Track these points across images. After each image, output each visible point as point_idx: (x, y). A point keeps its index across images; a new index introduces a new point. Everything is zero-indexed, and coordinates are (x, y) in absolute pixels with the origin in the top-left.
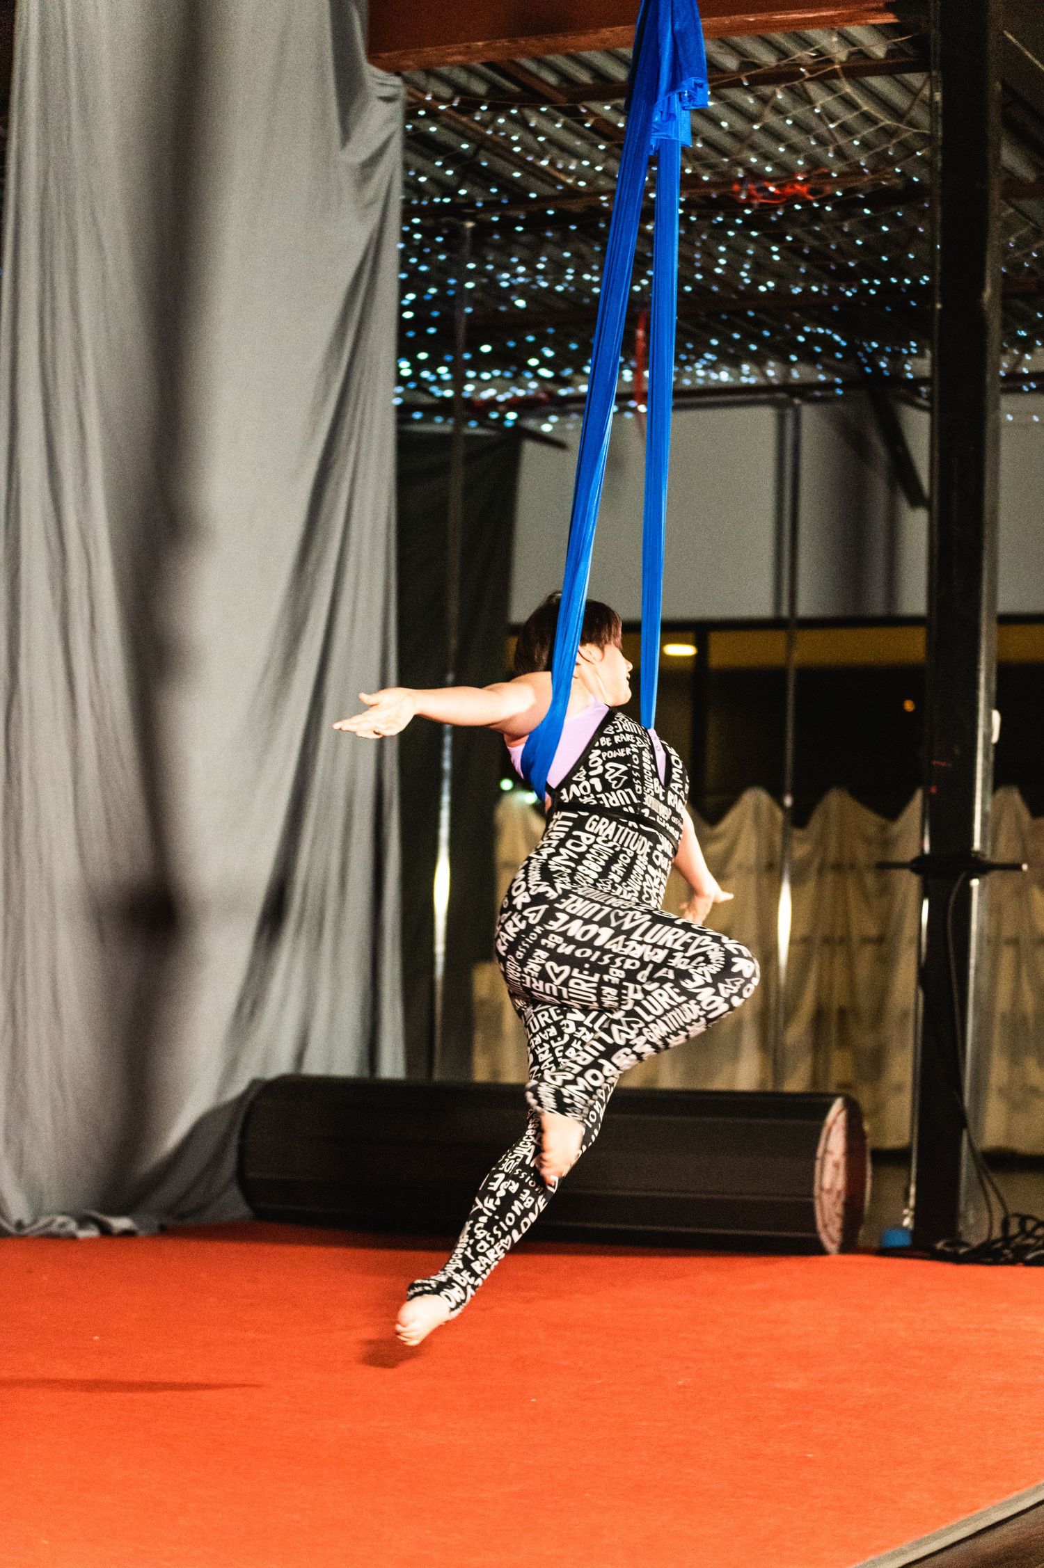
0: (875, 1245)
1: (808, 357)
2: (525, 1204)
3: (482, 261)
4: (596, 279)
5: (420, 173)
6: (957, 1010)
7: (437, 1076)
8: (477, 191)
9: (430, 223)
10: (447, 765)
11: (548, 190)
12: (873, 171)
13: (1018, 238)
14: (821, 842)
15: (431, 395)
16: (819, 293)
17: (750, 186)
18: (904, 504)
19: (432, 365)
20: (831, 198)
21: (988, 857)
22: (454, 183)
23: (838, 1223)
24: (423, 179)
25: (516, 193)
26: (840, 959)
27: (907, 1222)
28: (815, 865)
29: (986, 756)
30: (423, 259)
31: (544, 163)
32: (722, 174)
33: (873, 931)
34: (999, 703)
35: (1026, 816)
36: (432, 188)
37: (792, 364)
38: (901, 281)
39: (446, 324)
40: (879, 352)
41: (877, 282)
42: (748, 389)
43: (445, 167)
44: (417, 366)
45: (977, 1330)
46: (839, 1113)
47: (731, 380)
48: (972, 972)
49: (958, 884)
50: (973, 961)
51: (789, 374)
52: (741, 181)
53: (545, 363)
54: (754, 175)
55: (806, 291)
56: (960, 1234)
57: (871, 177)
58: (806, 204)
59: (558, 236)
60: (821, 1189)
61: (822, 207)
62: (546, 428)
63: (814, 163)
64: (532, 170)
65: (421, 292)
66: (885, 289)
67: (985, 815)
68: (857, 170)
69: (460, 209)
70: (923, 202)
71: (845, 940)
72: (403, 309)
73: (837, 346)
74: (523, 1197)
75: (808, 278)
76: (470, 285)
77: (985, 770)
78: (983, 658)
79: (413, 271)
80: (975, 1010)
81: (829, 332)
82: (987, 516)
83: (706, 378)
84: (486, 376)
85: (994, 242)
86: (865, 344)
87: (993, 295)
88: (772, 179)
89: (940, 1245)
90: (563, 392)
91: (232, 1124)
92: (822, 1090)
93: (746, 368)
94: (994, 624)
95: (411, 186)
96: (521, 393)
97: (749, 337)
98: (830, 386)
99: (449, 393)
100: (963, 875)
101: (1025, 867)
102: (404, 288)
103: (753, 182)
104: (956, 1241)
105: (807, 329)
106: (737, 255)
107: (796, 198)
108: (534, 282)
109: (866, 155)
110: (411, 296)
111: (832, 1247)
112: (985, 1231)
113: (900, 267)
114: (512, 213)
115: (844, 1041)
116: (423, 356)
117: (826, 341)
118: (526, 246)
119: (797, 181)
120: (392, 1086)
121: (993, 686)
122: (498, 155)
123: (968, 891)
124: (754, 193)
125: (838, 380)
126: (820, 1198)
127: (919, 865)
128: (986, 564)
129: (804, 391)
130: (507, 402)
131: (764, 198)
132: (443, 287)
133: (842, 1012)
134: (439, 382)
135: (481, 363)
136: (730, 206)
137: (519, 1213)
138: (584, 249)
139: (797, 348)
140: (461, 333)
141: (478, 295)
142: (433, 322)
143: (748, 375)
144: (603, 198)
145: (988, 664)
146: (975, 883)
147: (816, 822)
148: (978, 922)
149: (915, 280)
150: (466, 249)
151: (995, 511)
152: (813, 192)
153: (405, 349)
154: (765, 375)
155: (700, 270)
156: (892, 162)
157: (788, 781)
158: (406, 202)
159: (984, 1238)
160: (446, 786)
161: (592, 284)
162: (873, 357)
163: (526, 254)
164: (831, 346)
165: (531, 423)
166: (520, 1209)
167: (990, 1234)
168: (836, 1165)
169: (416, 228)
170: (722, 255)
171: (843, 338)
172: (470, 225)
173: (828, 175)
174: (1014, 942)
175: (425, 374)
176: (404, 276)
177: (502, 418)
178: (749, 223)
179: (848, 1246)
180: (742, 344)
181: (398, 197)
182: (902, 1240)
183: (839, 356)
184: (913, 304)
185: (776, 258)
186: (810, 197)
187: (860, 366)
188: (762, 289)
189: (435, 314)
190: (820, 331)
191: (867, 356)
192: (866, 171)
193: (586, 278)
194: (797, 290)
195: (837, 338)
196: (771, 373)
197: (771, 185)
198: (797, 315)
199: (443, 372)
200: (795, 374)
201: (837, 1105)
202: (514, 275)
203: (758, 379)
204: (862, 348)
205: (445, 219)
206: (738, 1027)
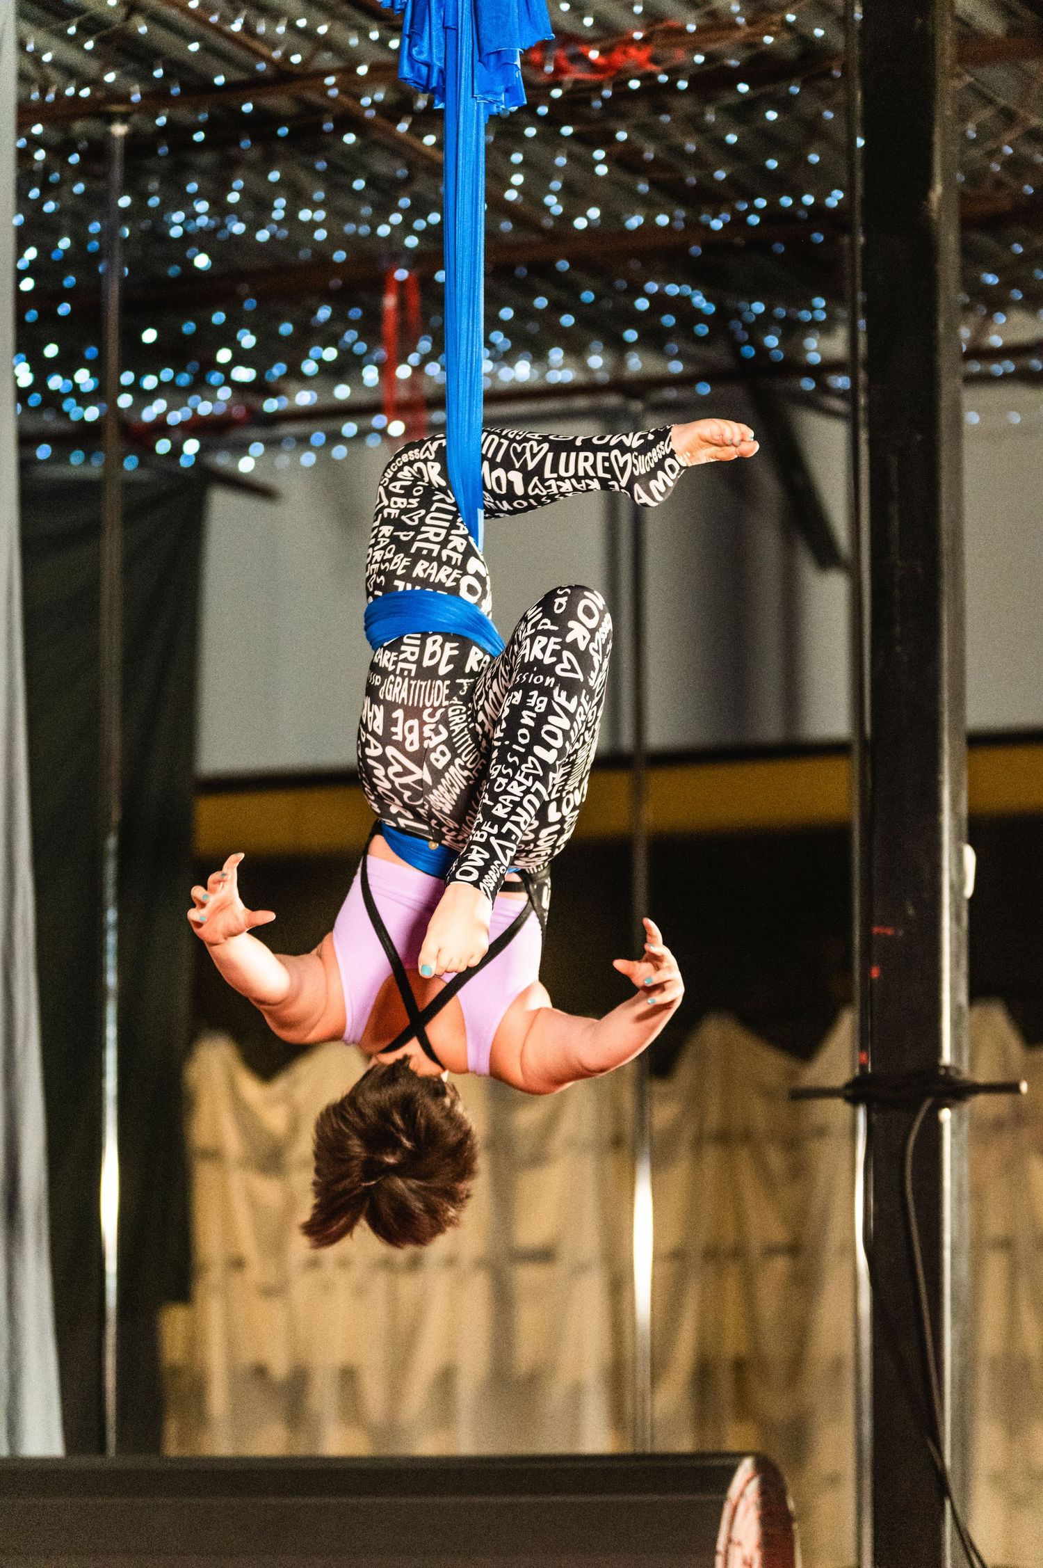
1: (654, 340)
2: (536, 709)
3: (140, 194)
4: (320, 215)
5: (43, 47)
9: (57, 131)
10: (111, 979)
11: (242, 72)
12: (751, 21)
13: (978, 126)
14: (695, 1101)
15: (66, 416)
16: (669, 227)
17: (557, 53)
18: (808, 566)
19: (65, 366)
20: (687, 68)
21: (966, 1073)
22: (95, 61)
24: (47, 58)
25: (193, 77)
26: (732, 1285)
28: (688, 1134)
29: (956, 918)
30: (48, 190)
31: (237, 26)
33: (778, 1234)
34: (974, 834)
35: (1015, 1046)
36: (61, 73)
37: (627, 347)
38: (798, 201)
39: (85, 297)
40: (764, 323)
41: (761, 204)
42: (558, 391)
43: (80, 36)
44: (41, 368)
46: (748, 1482)
47: (536, 377)
48: (947, 1254)
49: (922, 1116)
50: (948, 1236)
51: (621, 363)
52: (543, 45)
53: (241, 358)
54: (568, 34)
55: (650, 224)
57: (748, 30)
58: (649, 78)
59: (260, 146)
61: (673, 82)
62: (246, 465)
63: (657, 12)
64: (217, 39)
65: (46, 246)
66: (772, 215)
67: (957, 1010)
68: (725, 21)
69: (107, 104)
70: (830, 69)
71: (738, 1253)
72: (20, 275)
73: (698, 316)
74: (532, 702)
75: (649, 205)
76: (123, 233)
77: (955, 938)
79: (34, 212)
81: (687, 290)
83: (495, 376)
84: (150, 382)
86: (743, 305)
87: (946, 193)
88: (592, 39)
90: (271, 405)
92: (718, 1449)
93: (556, 355)
95: (29, 70)
96: (205, 408)
97: (560, 305)
98: (688, 379)
99: (92, 414)
100: (928, 1103)
101: (1024, 1087)
102: (22, 239)
103: (565, 45)
105: (652, 287)
106: (538, 172)
107: (633, 70)
108: (224, 225)
110: (31, 253)
113: (796, 178)
114: (188, 111)
115: (744, 1408)
116: (51, 351)
117: (681, 306)
119: (632, 41)
121: (963, 809)
123: (934, 1128)
124: (564, 63)
127: (855, 1092)
129: (646, 391)
130: (182, 425)
131: (583, 70)
132: (81, 236)
133: (740, 1366)
134: (78, 395)
135: (144, 360)
136: (529, 87)
137: (532, 723)
139: (636, 319)
140: (110, 311)
142: (65, 295)
143: (559, 368)
144: (330, 81)
145: (953, 772)
146: (946, 1115)
147: (685, 1072)
148: (953, 1177)
149: (821, 197)
150: (117, 173)
152: (654, 60)
153: (25, 342)
154: (586, 369)
158: (19, 99)
161: (313, 225)
162: (757, 329)
163: (210, 178)
164: (688, 315)
165: (222, 460)
166: (531, 718)
168: (747, 1564)
169: (37, 142)
170: (517, 168)
171: (708, 298)
172: (121, 130)
173: (681, 30)
174: (1006, 1244)
175: (56, 382)
176: (21, 220)
177: (177, 451)
178: (560, 113)
180: (551, 316)
181: (10, 87)
183: (702, 330)
184: (818, 237)
185: (602, 170)
186: (652, 68)
187: (736, 346)
188: (580, 223)
189: (70, 281)
190: (673, 289)
191: (747, 327)
192: (741, 20)
193: (305, 215)
194: (635, 222)
195: (699, 301)
196: (596, 361)
197: (593, 49)
198: (635, 265)
199: (83, 377)
200: (635, 363)
201: (746, 1468)
202: (193, 216)
203: (575, 374)
204: (738, 314)
205: (78, 126)
206: (576, 1393)
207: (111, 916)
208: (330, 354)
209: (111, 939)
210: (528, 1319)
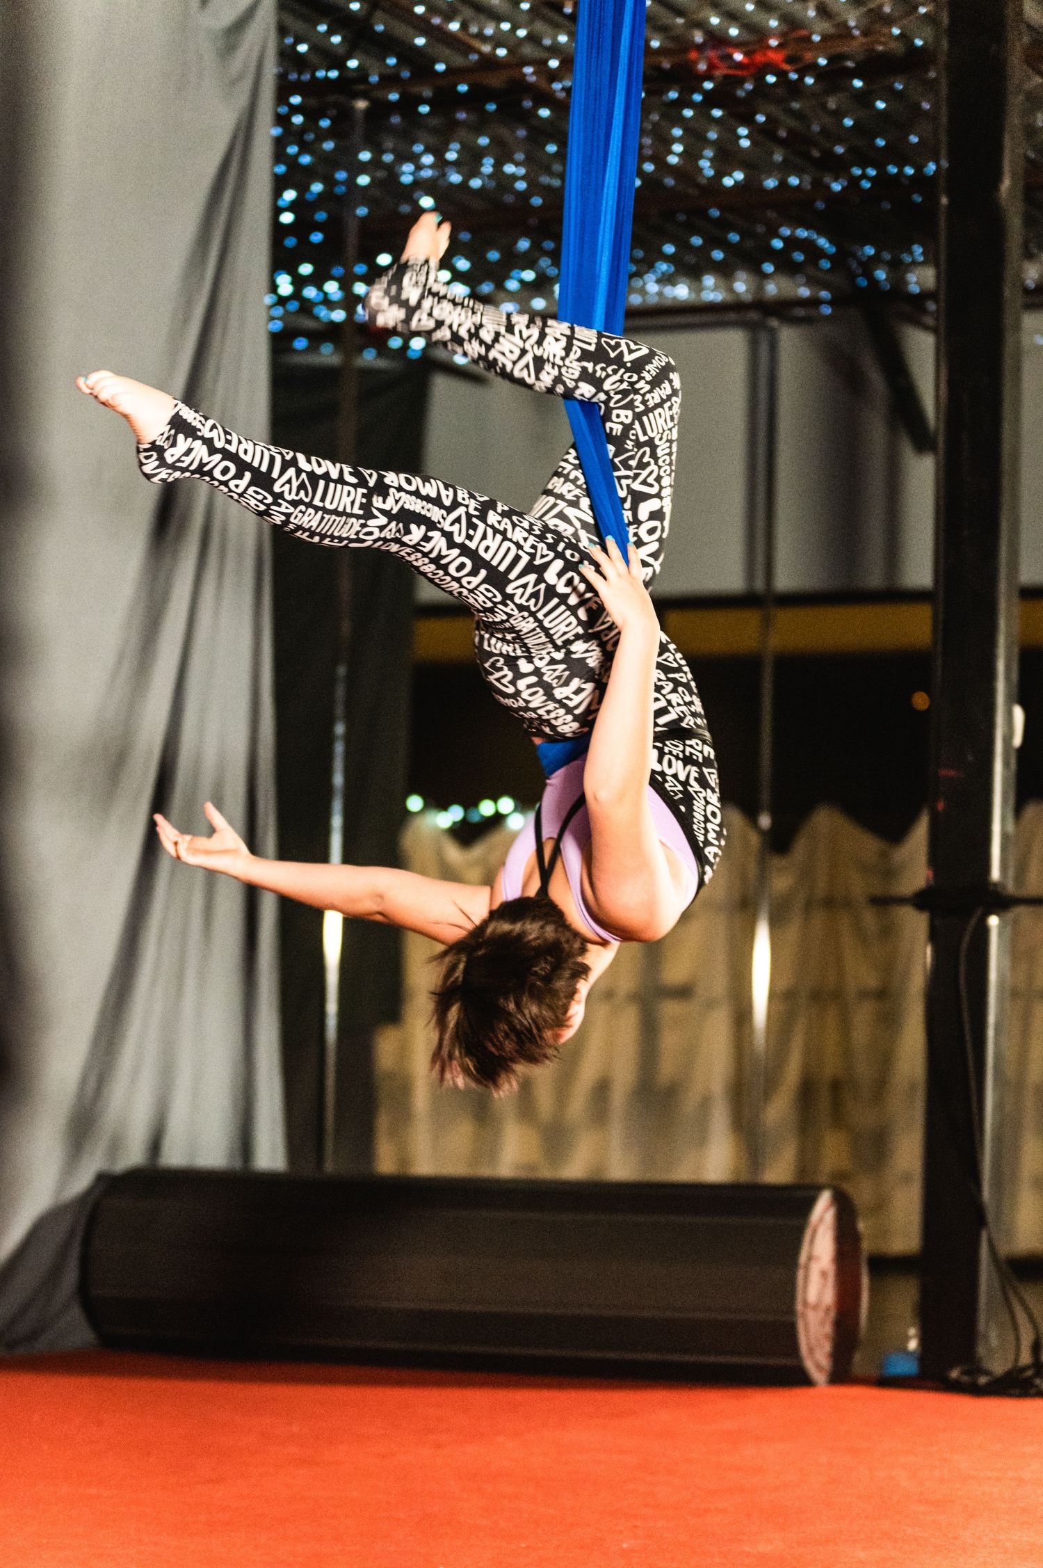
0: (873, 1372)
1: (786, 266)
3: (378, 151)
4: (520, 170)
5: (298, 40)
6: (973, 1084)
7: (329, 1167)
8: (369, 62)
9: (313, 102)
10: (338, 779)
11: (459, 61)
12: (865, 33)
14: (806, 874)
15: (317, 318)
16: (798, 186)
17: (711, 53)
18: (907, 451)
19: (318, 279)
20: (812, 68)
21: (1012, 888)
22: (341, 51)
23: (827, 1347)
24: (303, 48)
25: (419, 63)
26: (831, 1018)
27: (913, 1345)
28: (800, 900)
29: (1006, 764)
30: (304, 148)
31: (454, 26)
32: (676, 39)
33: (871, 981)
34: (1023, 695)
36: (314, 59)
37: (766, 276)
38: (901, 171)
39: (333, 228)
40: (875, 260)
41: (872, 172)
42: (712, 308)
43: (330, 32)
44: (299, 282)
45: (998, 1479)
46: (826, 1210)
47: (693, 296)
48: (991, 1033)
49: (973, 922)
50: (992, 1019)
51: (760, 288)
52: (700, 48)
54: (717, 39)
55: (783, 184)
56: (980, 1360)
57: (864, 40)
58: (782, 75)
59: (473, 117)
60: (805, 1303)
61: (801, 79)
63: (792, 23)
64: (439, 35)
65: (302, 189)
66: (881, 180)
67: (1005, 837)
68: (843, 32)
69: (351, 84)
70: (927, 71)
71: (837, 995)
72: (279, 211)
73: (821, 253)
75: (787, 168)
76: (364, 180)
77: (1005, 781)
78: (1002, 641)
79: (292, 162)
80: (996, 1080)
81: (813, 234)
82: (1006, 465)
83: (660, 294)
85: (1014, 120)
86: (857, 249)
87: (1013, 186)
88: (737, 44)
89: (954, 1374)
91: (72, 1232)
92: (807, 1181)
93: (709, 281)
94: (1015, 599)
95: (287, 56)
97: (715, 241)
98: (814, 302)
99: (339, 316)
100: (979, 912)
102: (280, 185)
103: (714, 47)
104: (975, 1368)
105: (785, 231)
106: (695, 139)
107: (770, 68)
108: (444, 175)
109: (857, 13)
110: (290, 195)
111: (819, 1377)
112: (1011, 1357)
113: (899, 153)
114: (415, 90)
115: (838, 1118)
116: (306, 269)
117: (808, 246)
118: (434, 131)
119: (769, 47)
120: (269, 1180)
121: (1015, 675)
122: (398, 17)
123: (984, 931)
124: (716, 61)
125: (824, 294)
126: (804, 1315)
127: (921, 900)
128: (1004, 525)
129: (782, 309)
131: (729, 67)
132: (329, 182)
133: (836, 1086)
134: (328, 302)
136: (687, 78)
138: (503, 132)
139: (773, 255)
140: (352, 240)
141: (377, 193)
142: (318, 227)
143: (711, 290)
144: (528, 70)
145: (1008, 648)
146: (993, 921)
147: (800, 848)
148: (998, 971)
149: (919, 168)
150: (359, 134)
151: (1016, 456)
152: (791, 60)
153: (282, 260)
154: (731, 290)
155: (651, 159)
156: (889, 21)
157: (765, 796)
158: (282, 78)
159: (1009, 1366)
160: (337, 806)
161: (514, 178)
162: (868, 266)
163: (432, 140)
164: (814, 253)
167: (1016, 1360)
168: (824, 1274)
169: (295, 110)
170: (677, 140)
171: (830, 242)
172: (361, 104)
173: (808, 39)
175: (310, 292)
176: (281, 169)
177: (406, 346)
178: (711, 100)
179: (841, 1374)
180: (704, 251)
181: (271, 70)
182: (906, 1367)
183: (825, 264)
184: (918, 198)
185: (745, 143)
186: (786, 67)
187: (852, 277)
188: (728, 182)
189: (321, 216)
190: (802, 233)
191: (861, 264)
192: (856, 33)
193: (509, 169)
194: (771, 183)
195: (823, 242)
196: (741, 287)
197: (738, 52)
198: (772, 215)
199: (332, 287)
200: (771, 289)
201: (825, 1199)
202: (419, 167)
203: (725, 294)
204: (854, 256)
205: (332, 98)
206: (706, 1103)
207: (340, 729)
208: (529, 275)
209: (339, 748)
210: (670, 1041)
